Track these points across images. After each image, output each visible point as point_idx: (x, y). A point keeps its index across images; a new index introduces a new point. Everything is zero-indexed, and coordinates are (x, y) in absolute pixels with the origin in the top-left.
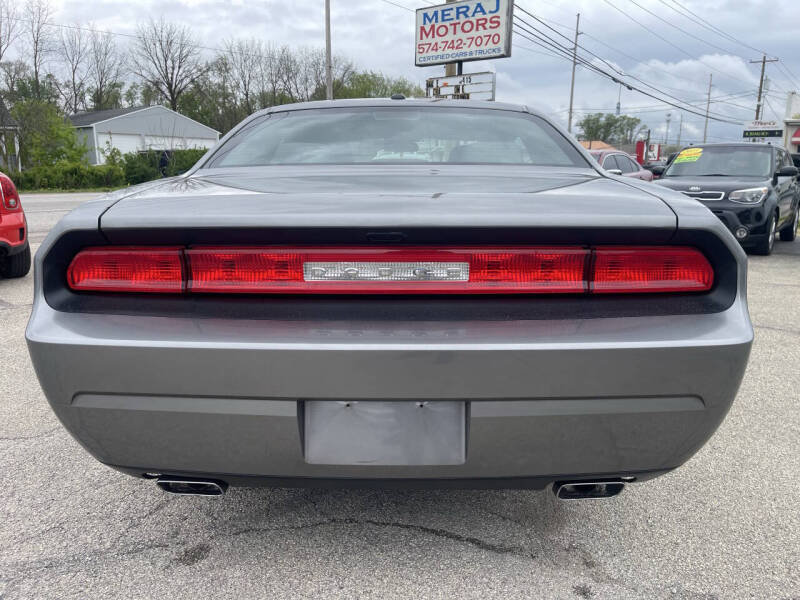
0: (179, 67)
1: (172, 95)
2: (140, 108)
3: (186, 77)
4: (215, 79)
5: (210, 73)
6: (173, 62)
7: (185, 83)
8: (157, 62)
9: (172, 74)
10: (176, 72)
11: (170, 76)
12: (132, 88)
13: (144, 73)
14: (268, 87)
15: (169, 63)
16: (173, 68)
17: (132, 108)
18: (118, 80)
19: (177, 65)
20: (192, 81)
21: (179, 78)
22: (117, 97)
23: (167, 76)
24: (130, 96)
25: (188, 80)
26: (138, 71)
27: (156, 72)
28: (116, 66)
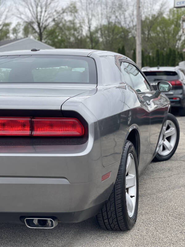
0: (45, 11)
1: (40, 30)
2: (21, 39)
3: (49, 17)
4: (68, 17)
5: (65, 14)
6: (42, 8)
7: (48, 21)
8: (31, 9)
9: (41, 16)
10: (43, 14)
11: (39, 17)
12: (17, 26)
13: (23, 16)
14: (105, 22)
15: (39, 9)
16: (41, 12)
17: (16, 39)
18: (7, 21)
19: (44, 10)
20: (54, 20)
21: (45, 19)
22: (7, 32)
23: (37, 18)
24: (15, 31)
25: (50, 20)
26: (19, 16)
27: (30, 15)
28: (5, 13)
